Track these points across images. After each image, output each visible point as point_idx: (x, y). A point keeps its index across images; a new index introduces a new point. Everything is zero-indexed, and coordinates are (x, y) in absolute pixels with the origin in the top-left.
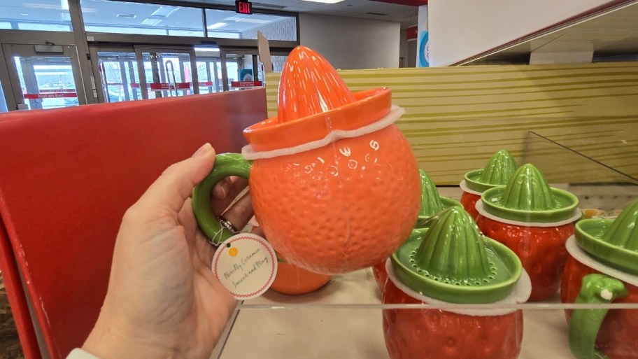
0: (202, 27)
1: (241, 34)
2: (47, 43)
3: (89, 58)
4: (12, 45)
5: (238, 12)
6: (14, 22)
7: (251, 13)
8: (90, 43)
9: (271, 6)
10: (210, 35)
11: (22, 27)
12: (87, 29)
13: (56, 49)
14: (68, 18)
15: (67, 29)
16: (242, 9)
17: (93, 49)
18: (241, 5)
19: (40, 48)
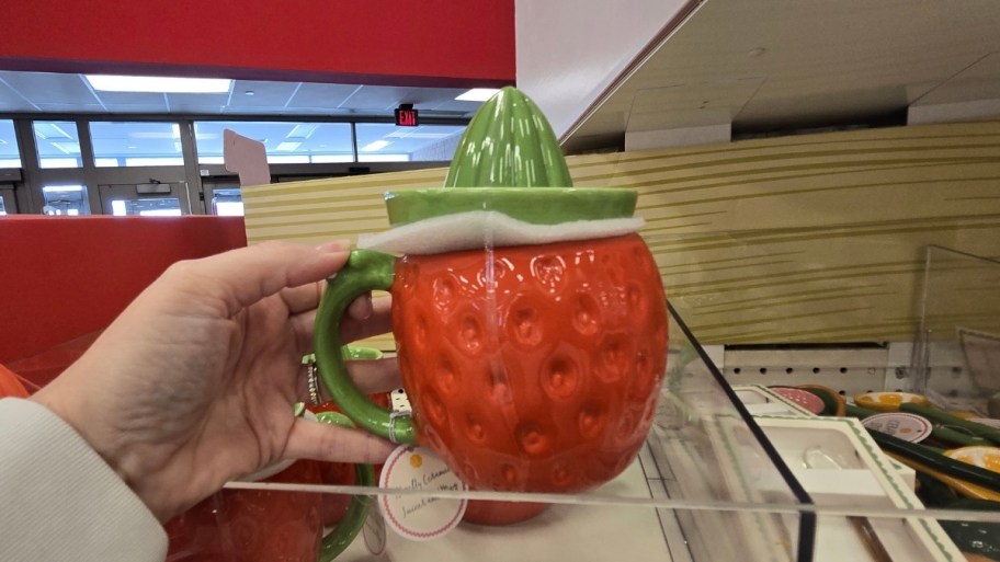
0: (350, 148)
1: (410, 155)
2: (152, 182)
3: (202, 198)
4: (110, 186)
5: (398, 124)
6: (121, 158)
7: (416, 125)
8: (203, 178)
9: (446, 112)
10: (362, 159)
11: (130, 163)
12: (201, 161)
13: (162, 188)
14: (178, 147)
15: (180, 162)
16: (404, 120)
17: (208, 187)
18: (403, 114)
19: (143, 189)
